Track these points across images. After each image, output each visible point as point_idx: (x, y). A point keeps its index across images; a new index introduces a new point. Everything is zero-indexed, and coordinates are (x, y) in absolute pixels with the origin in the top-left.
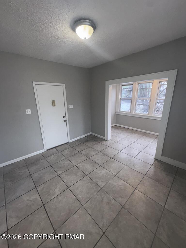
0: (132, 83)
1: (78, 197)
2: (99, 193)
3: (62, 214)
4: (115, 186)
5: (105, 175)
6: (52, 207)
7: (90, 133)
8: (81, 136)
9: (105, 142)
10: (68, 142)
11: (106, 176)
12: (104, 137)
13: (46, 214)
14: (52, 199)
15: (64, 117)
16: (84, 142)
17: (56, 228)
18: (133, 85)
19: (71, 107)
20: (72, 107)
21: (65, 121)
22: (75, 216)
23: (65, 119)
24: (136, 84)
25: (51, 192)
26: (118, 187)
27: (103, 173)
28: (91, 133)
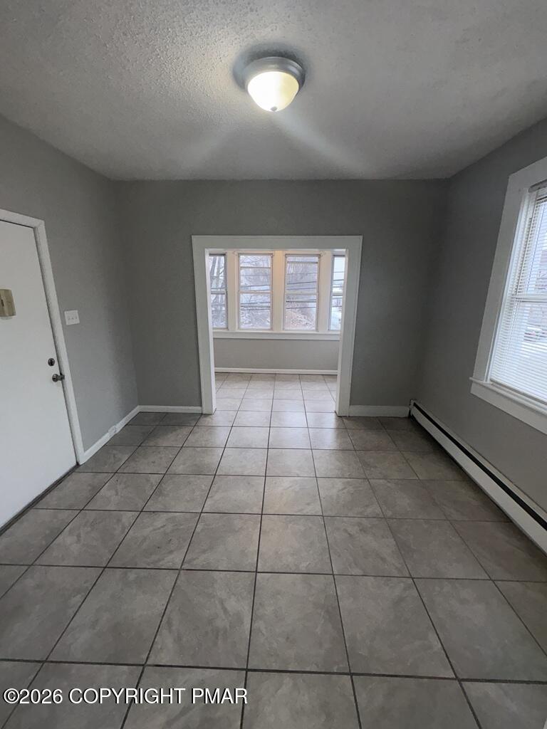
0: (221, 251)
1: (304, 570)
2: (329, 529)
3: (318, 630)
5: (297, 488)
6: (275, 645)
7: (138, 409)
8: (115, 425)
9: (205, 419)
10: (78, 464)
11: (301, 489)
12: (199, 408)
13: (284, 674)
14: (247, 633)
15: (51, 363)
16: (145, 440)
17: (343, 666)
18: (224, 255)
19: (73, 317)
20: (77, 321)
21: (55, 379)
22: (345, 604)
23: (55, 370)
24: (233, 253)
25: (221, 623)
28: (138, 407)
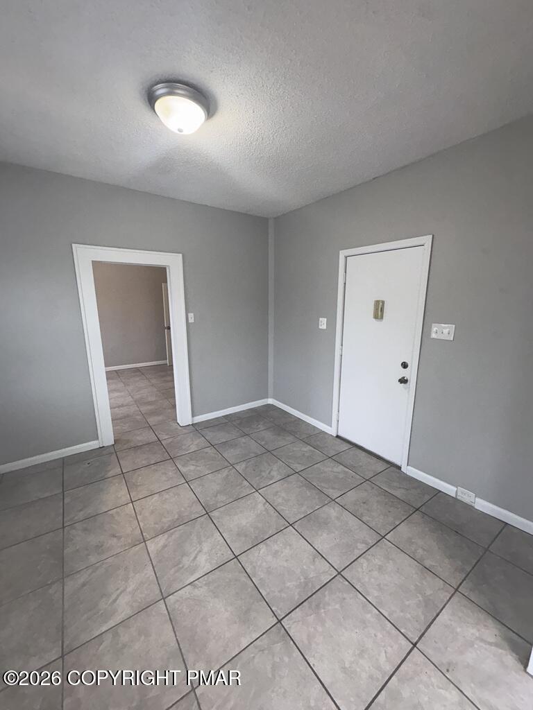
4: (126, 581)
5: (186, 561)
11: (180, 562)
21: (403, 381)
26: (118, 589)
27: (195, 558)
